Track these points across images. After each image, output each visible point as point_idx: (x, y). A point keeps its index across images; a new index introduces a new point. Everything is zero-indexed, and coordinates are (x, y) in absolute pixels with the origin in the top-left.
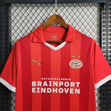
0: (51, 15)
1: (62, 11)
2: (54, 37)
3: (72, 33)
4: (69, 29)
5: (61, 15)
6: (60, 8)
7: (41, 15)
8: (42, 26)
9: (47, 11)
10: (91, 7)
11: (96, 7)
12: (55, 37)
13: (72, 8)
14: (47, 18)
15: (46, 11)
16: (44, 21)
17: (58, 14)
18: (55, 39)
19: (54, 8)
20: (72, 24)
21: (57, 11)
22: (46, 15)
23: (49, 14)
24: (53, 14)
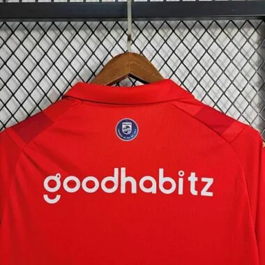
0: (114, 54)
1: (149, 42)
5: (148, 54)
6: (144, 32)
7: (84, 54)
9: (104, 43)
10: (239, 30)
11: (255, 30)
13: (182, 34)
14: (102, 63)
15: (101, 43)
16: (94, 74)
17: (139, 53)
19: (125, 32)
20: (182, 83)
21: (133, 42)
22: (100, 54)
23: (109, 53)
24: (121, 52)
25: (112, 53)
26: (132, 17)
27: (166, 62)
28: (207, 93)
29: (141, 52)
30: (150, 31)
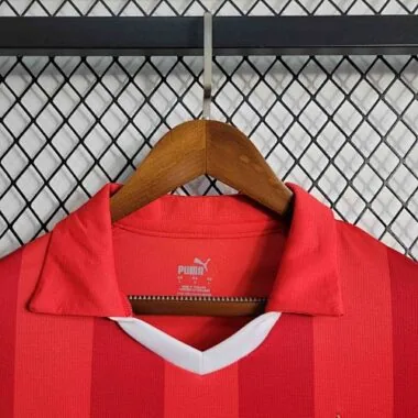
0: (173, 122)
2: (192, 271)
3: (320, 250)
4: (296, 218)
5: (243, 122)
7: (112, 121)
8: (112, 194)
9: (152, 100)
12: (196, 269)
14: (147, 141)
15: (147, 100)
16: (130, 162)
17: (224, 120)
18: (201, 280)
19: (196, 79)
20: (315, 184)
21: (213, 100)
22: (145, 122)
23: (163, 121)
24: (188, 118)
25: (168, 121)
26: (213, 48)
27: (280, 140)
28: (368, 206)
29: (229, 119)
30: (247, 78)
